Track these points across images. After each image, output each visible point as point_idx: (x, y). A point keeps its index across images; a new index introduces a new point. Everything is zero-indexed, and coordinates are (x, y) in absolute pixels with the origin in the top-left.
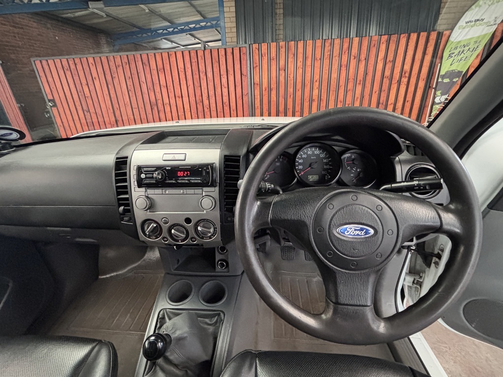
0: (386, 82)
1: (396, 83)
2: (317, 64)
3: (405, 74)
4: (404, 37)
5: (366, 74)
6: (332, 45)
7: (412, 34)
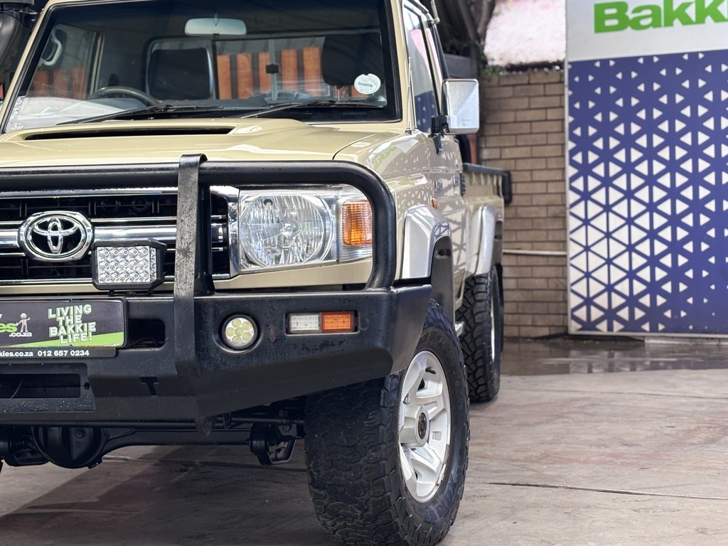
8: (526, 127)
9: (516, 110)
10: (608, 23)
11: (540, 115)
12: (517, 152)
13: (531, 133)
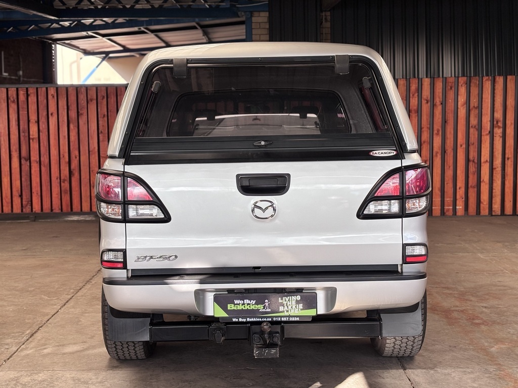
0: (474, 133)
1: (487, 135)
4: (487, 82)
5: (445, 122)
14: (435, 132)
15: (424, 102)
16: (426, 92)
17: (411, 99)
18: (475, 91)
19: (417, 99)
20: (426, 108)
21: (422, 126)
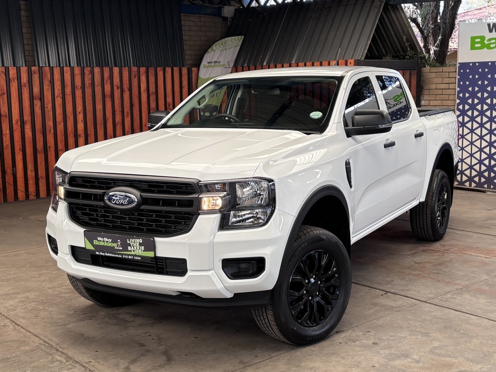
2: (79, 93)
3: (169, 106)
4: (160, 70)
5: (132, 105)
6: (92, 73)
7: (167, 68)
8: (440, 92)
9: (437, 84)
10: (477, 45)
11: (446, 86)
12: (436, 103)
13: (442, 94)
14: (126, 114)
15: (115, 88)
16: (117, 81)
17: (105, 85)
18: (152, 79)
19: (109, 85)
20: (117, 93)
21: (116, 109)
